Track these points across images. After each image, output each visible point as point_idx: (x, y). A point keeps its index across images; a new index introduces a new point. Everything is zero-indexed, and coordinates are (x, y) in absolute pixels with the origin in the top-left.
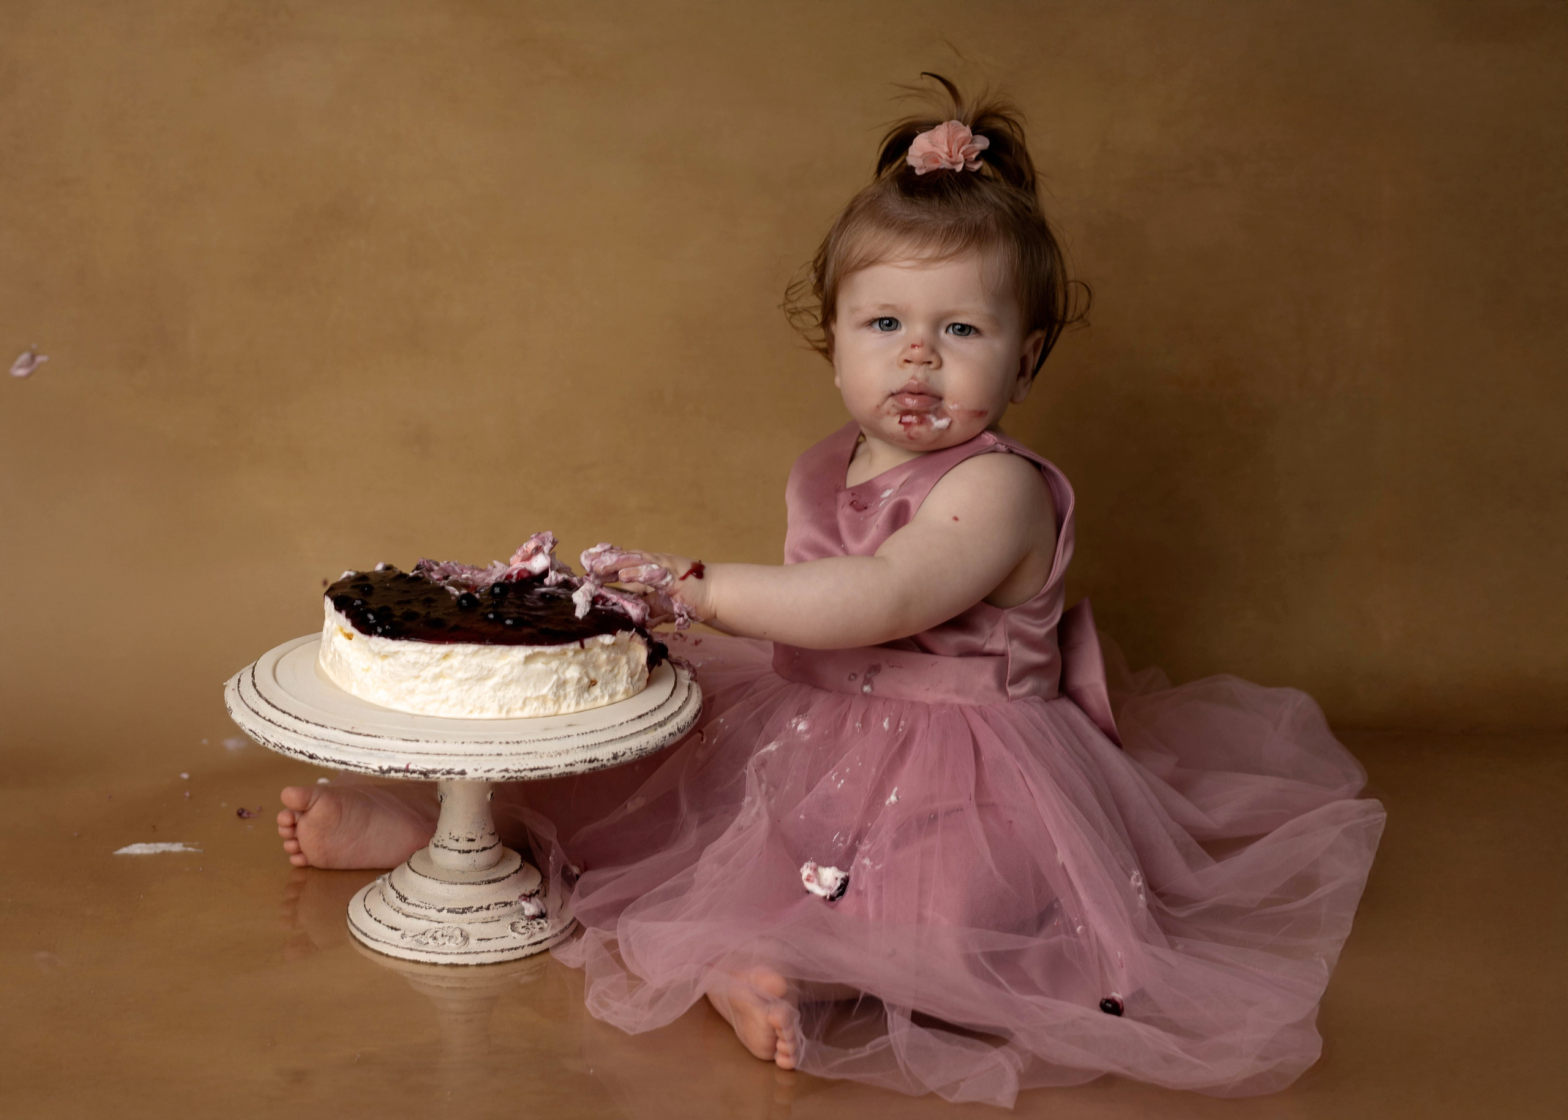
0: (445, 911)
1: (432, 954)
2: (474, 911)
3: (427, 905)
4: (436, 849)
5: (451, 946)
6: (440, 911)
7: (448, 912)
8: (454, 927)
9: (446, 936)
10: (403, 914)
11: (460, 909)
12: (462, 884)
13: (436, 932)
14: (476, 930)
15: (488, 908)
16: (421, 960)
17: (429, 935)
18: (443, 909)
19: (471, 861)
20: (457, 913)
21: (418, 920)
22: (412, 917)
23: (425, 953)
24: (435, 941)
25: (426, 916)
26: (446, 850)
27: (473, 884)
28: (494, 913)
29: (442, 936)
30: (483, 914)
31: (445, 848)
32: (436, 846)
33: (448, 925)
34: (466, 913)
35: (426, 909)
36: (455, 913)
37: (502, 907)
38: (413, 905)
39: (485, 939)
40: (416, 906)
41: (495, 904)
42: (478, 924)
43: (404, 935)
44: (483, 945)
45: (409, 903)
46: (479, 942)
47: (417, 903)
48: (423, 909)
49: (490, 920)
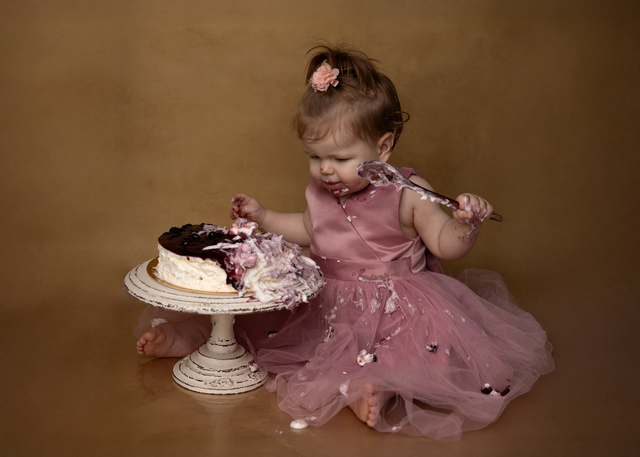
0: (221, 372)
1: (220, 390)
2: (233, 371)
3: (213, 370)
4: (212, 345)
5: (227, 386)
6: (219, 372)
7: (223, 372)
8: (227, 378)
9: (224, 382)
10: (202, 374)
11: (227, 370)
12: (226, 359)
13: (219, 381)
14: (235, 379)
15: (238, 369)
16: (214, 394)
17: (216, 382)
18: (220, 371)
19: (228, 350)
21: (210, 376)
22: (207, 375)
23: (216, 390)
24: (220, 385)
25: (213, 374)
26: (217, 346)
27: (230, 359)
28: (241, 371)
29: (223, 382)
30: (237, 371)
33: (223, 377)
34: (230, 372)
35: (213, 371)
36: (225, 372)
37: (244, 368)
38: (207, 370)
39: (239, 382)
40: (208, 370)
41: (241, 367)
42: (235, 376)
43: (205, 384)
44: (240, 385)
45: (204, 370)
46: (238, 383)
47: (208, 369)
48: (212, 371)
49: (240, 374)
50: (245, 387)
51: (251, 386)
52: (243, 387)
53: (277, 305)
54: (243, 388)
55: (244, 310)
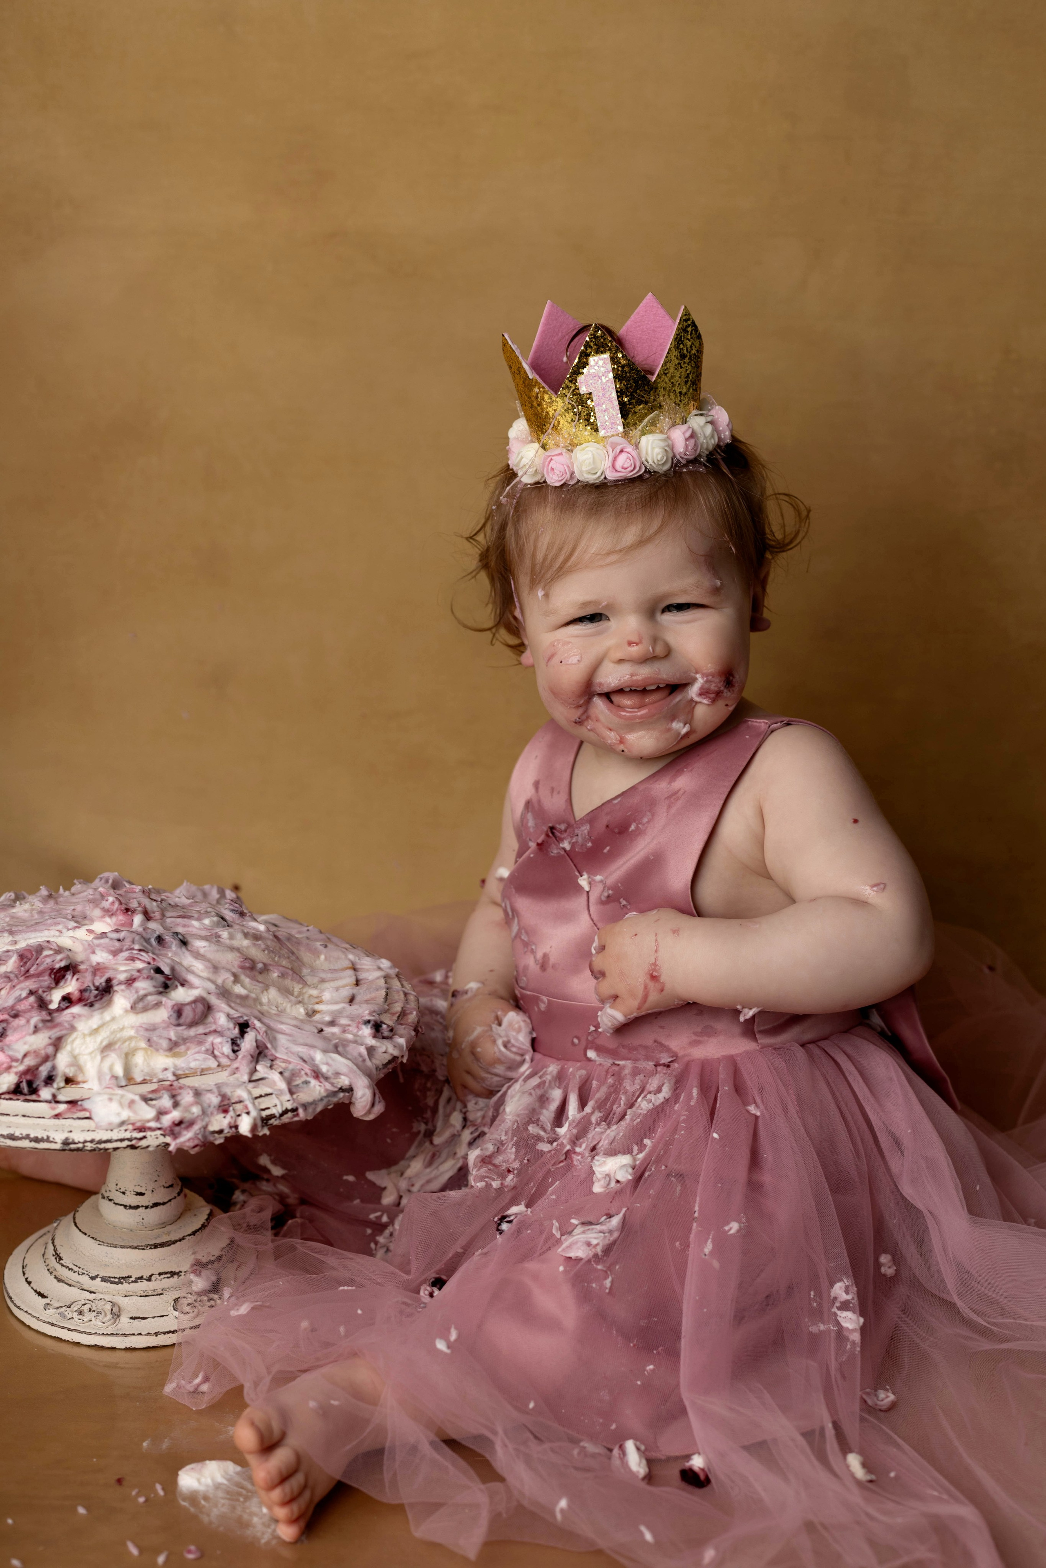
0: (99, 1279)
1: (74, 1333)
2: (133, 1282)
3: (80, 1270)
4: (103, 1200)
5: (98, 1324)
6: (93, 1278)
7: (102, 1281)
8: (107, 1300)
9: (94, 1311)
10: (56, 1277)
11: (115, 1278)
12: (122, 1247)
13: (84, 1305)
14: (131, 1305)
15: (149, 1279)
16: (63, 1338)
17: (75, 1307)
18: (97, 1276)
19: (139, 1219)
20: (112, 1283)
21: (68, 1287)
22: (62, 1282)
23: (66, 1330)
24: (80, 1317)
25: (76, 1282)
26: (111, 1203)
27: (136, 1248)
28: (157, 1284)
29: (90, 1310)
30: (143, 1286)
31: (110, 1200)
32: (103, 1197)
33: (101, 1296)
34: (122, 1283)
35: (80, 1274)
36: (109, 1284)
37: (168, 1278)
38: (67, 1267)
39: (139, 1318)
40: (69, 1269)
41: (160, 1274)
42: (135, 1298)
43: (47, 1306)
44: (138, 1325)
45: (63, 1265)
46: (132, 1321)
47: (71, 1266)
48: (77, 1274)
49: (154, 1293)
50: (145, 1335)
51: (167, 1335)
52: (140, 1334)
53: (141, 1135)
54: (139, 1337)
55: (37, 1140)
